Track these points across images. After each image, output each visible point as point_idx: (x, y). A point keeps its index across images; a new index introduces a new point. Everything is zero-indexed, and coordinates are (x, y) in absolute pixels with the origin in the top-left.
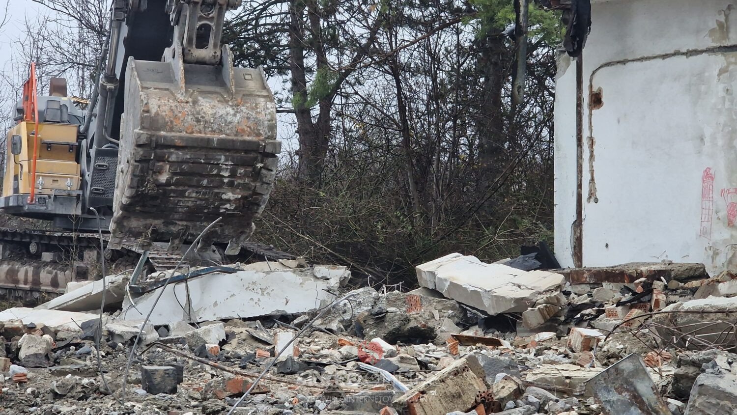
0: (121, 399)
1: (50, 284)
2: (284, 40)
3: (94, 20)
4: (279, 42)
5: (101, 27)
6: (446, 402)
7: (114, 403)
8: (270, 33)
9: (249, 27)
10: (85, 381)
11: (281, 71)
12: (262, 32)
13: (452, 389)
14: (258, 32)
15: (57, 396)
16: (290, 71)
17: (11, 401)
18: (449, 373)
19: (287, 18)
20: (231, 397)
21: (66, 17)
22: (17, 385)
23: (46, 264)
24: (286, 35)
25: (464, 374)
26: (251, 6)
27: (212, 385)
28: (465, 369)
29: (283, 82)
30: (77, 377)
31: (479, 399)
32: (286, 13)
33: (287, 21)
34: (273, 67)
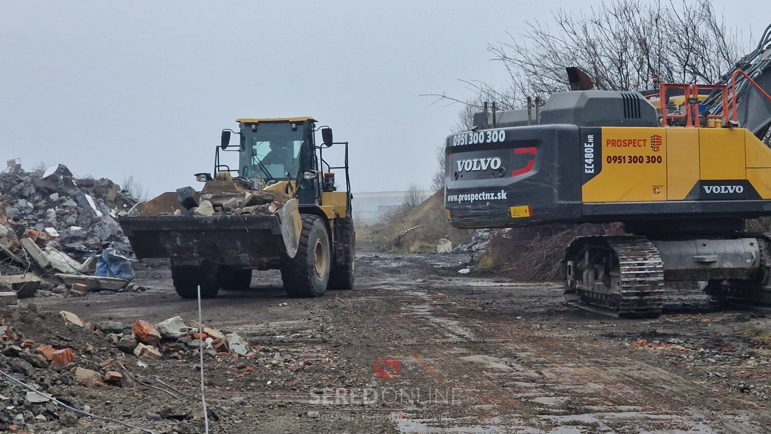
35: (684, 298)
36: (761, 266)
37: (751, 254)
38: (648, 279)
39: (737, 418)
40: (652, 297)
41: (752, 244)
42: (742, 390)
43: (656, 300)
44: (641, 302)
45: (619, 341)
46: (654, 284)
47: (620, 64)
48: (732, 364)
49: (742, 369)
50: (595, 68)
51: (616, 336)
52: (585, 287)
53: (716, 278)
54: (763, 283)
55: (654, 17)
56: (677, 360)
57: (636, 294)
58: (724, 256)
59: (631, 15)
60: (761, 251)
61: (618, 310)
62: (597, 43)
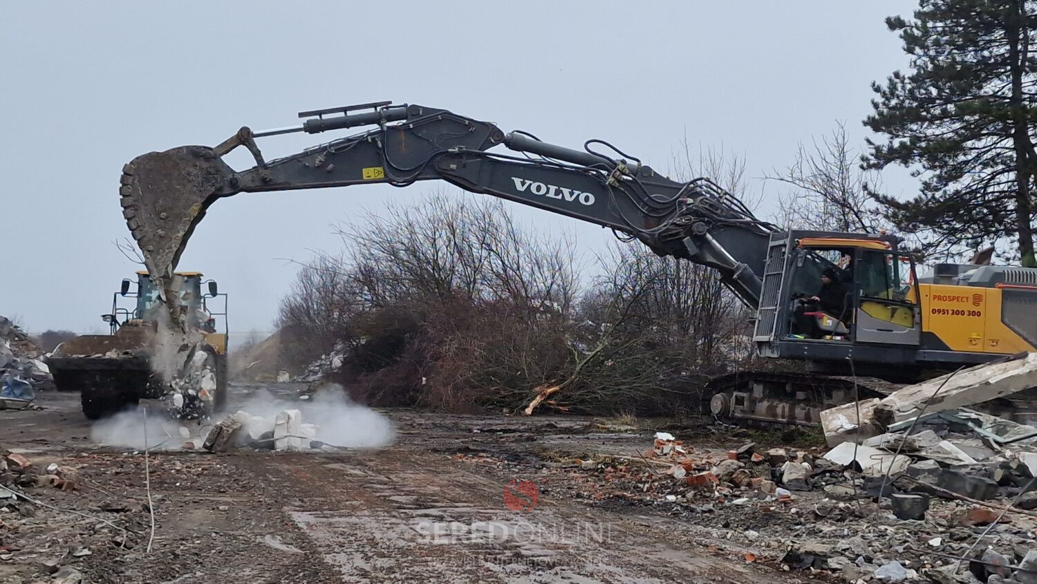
0: (875, 522)
1: (803, 418)
2: (1011, 205)
3: (838, 194)
4: (1006, 207)
5: (844, 200)
7: (869, 524)
8: (997, 199)
9: (979, 195)
10: (842, 505)
11: (1009, 232)
12: (991, 198)
14: (986, 199)
15: (818, 517)
16: (1017, 233)
17: (780, 519)
19: (1014, 186)
20: (977, 525)
21: (813, 193)
22: (783, 505)
23: (800, 401)
24: (1013, 200)
26: (979, 176)
27: (958, 513)
29: (1011, 242)
30: (834, 501)
32: (1013, 181)
33: (1013, 188)
34: (1001, 230)
45: (441, 454)
51: (438, 451)
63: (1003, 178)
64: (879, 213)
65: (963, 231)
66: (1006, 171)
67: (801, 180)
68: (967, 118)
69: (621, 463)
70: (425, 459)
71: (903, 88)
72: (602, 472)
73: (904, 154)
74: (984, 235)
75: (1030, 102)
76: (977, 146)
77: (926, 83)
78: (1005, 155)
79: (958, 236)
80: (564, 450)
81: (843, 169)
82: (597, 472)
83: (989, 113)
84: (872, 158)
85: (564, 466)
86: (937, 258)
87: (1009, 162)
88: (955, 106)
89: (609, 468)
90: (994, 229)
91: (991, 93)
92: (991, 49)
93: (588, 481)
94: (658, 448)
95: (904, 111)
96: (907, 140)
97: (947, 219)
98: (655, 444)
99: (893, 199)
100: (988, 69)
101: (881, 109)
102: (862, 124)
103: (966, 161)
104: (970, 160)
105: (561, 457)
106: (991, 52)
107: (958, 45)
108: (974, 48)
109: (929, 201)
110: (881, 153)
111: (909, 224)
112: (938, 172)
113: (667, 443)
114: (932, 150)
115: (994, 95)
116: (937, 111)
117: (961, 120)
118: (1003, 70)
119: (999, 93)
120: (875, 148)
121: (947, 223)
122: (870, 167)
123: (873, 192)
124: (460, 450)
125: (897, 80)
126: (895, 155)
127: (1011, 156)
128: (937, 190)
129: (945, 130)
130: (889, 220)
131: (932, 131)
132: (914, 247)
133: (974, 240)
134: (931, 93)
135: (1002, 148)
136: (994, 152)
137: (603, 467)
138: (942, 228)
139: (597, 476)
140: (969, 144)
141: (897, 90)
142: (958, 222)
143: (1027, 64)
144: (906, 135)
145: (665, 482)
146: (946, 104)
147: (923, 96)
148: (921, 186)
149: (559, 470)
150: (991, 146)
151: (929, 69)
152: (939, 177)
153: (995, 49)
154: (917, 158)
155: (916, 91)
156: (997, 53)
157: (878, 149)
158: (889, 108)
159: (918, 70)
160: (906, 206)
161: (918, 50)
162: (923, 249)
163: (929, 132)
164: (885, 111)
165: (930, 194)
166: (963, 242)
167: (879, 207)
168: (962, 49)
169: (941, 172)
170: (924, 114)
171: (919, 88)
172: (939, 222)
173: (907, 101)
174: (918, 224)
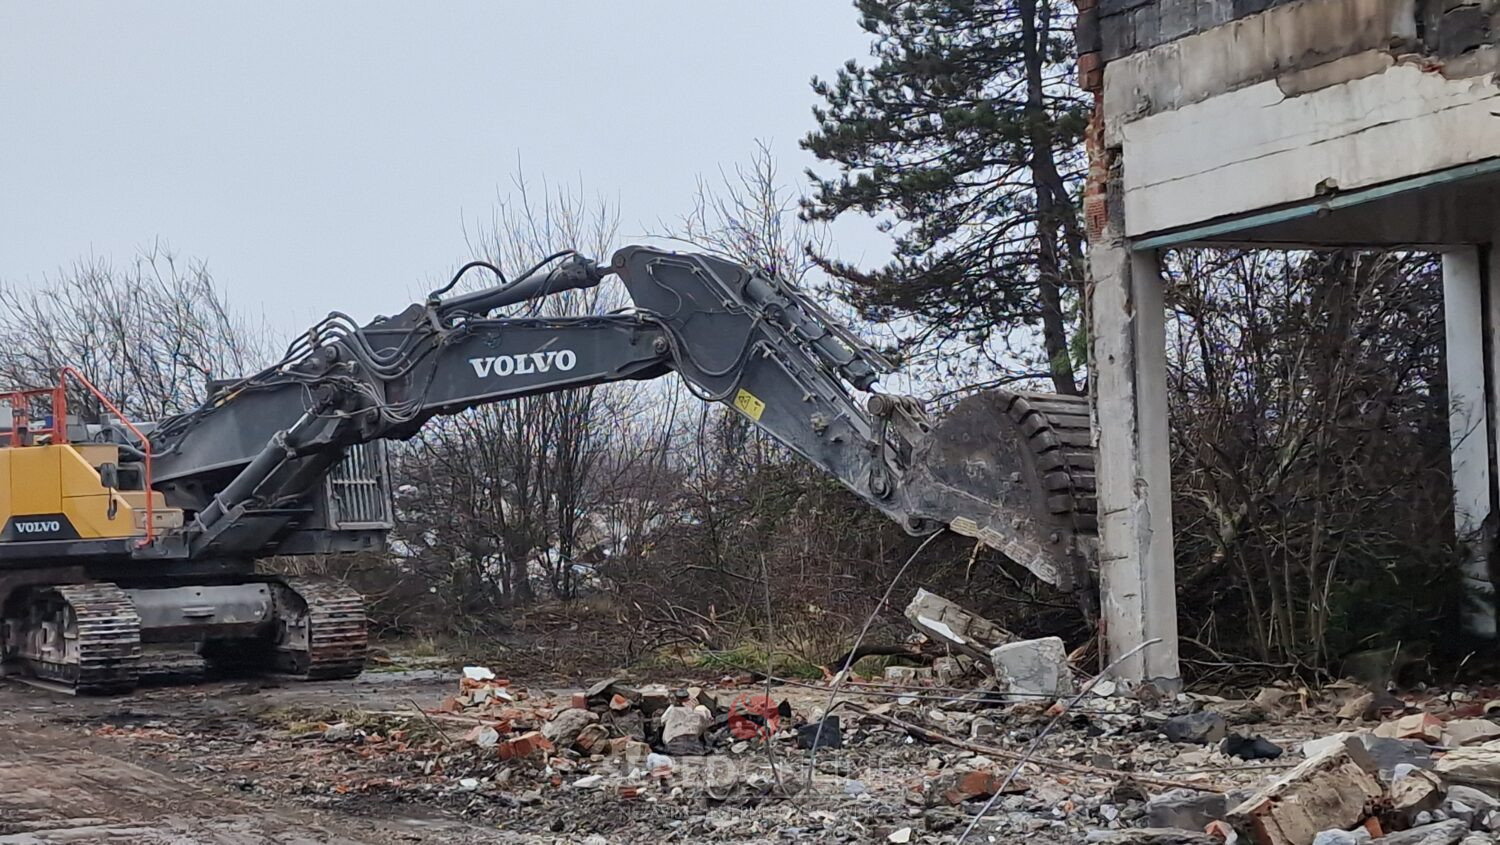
2: (1031, 274)
4: (1023, 278)
6: (1315, 814)
8: (1009, 267)
9: (980, 260)
11: (1029, 320)
12: (1000, 265)
13: (1324, 793)
14: (994, 265)
15: (711, 803)
16: (1041, 321)
18: (1318, 767)
19: (1034, 244)
20: (971, 800)
22: (659, 783)
24: (1033, 266)
25: (1343, 767)
26: (982, 230)
27: (941, 782)
28: (1342, 760)
29: (1033, 335)
31: (1369, 808)
32: (1034, 237)
33: (1033, 247)
34: (1017, 315)
35: (171, 664)
36: (274, 619)
37: (261, 604)
38: (118, 641)
39: (233, 826)
40: (124, 665)
41: (262, 591)
42: (242, 788)
43: (131, 669)
44: (107, 673)
45: (76, 727)
46: (127, 647)
47: (85, 352)
48: (231, 753)
49: (244, 759)
50: (50, 356)
51: (71, 721)
52: (29, 654)
53: (214, 637)
54: (277, 640)
55: (132, 288)
56: (156, 751)
57: (101, 662)
58: (225, 608)
59: (100, 286)
60: (273, 600)
61: (76, 684)
62: (52, 321)
63: (1018, 231)
64: (830, 292)
65: (961, 317)
66: (1022, 221)
67: (706, 239)
68: (960, 135)
69: (395, 725)
70: (42, 739)
71: (861, 86)
72: (361, 743)
73: (865, 196)
74: (992, 324)
75: (1055, 109)
76: (976, 181)
77: (897, 80)
78: (1020, 195)
79: (953, 326)
80: (301, 707)
81: (772, 219)
82: (350, 746)
83: (993, 127)
84: (819, 202)
85: (295, 737)
86: (922, 363)
87: (1025, 206)
88: (942, 116)
89: (375, 735)
90: (1007, 314)
91: (996, 95)
92: (994, 25)
93: (329, 762)
94: (467, 695)
95: (864, 125)
96: (869, 173)
97: (935, 299)
98: (462, 688)
99: (851, 267)
100: (993, 58)
101: (830, 123)
102: (799, 146)
103: (960, 206)
104: (967, 204)
105: (294, 719)
106: (994, 30)
107: (942, 18)
108: (969, 23)
109: (909, 270)
110: (830, 194)
111: (876, 310)
112: (919, 224)
113: (482, 684)
114: (908, 187)
115: (1000, 100)
116: (914, 125)
117: (952, 139)
118: (1013, 59)
119: (1008, 96)
120: (822, 186)
121: (936, 305)
122: (814, 216)
123: (818, 255)
124: (111, 718)
125: (852, 76)
126: (853, 197)
127: (1029, 198)
128: (920, 253)
129: (927, 156)
130: (847, 301)
131: (908, 157)
132: (884, 345)
133: (977, 333)
134: (904, 96)
135: (1015, 184)
136: (1002, 191)
137: (363, 733)
138: (928, 314)
139: (348, 751)
140: (965, 177)
141: (851, 90)
142: (952, 304)
143: (1048, 48)
144: (867, 163)
145: (462, 755)
146: (928, 114)
147: (892, 101)
148: (894, 247)
149: (283, 744)
150: (1000, 178)
151: (900, 58)
152: (921, 231)
153: (1000, 25)
154: (887, 201)
155: (881, 93)
156: (1004, 32)
157: (827, 188)
158: (841, 121)
159: (884, 58)
160: (870, 280)
161: (882, 27)
162: (900, 347)
163: (904, 159)
164: (835, 124)
165: (908, 260)
166: (961, 336)
167: (831, 283)
168: (949, 23)
169: (924, 224)
170: (895, 129)
171: (886, 87)
172: (924, 304)
173: (868, 109)
174: (890, 307)
